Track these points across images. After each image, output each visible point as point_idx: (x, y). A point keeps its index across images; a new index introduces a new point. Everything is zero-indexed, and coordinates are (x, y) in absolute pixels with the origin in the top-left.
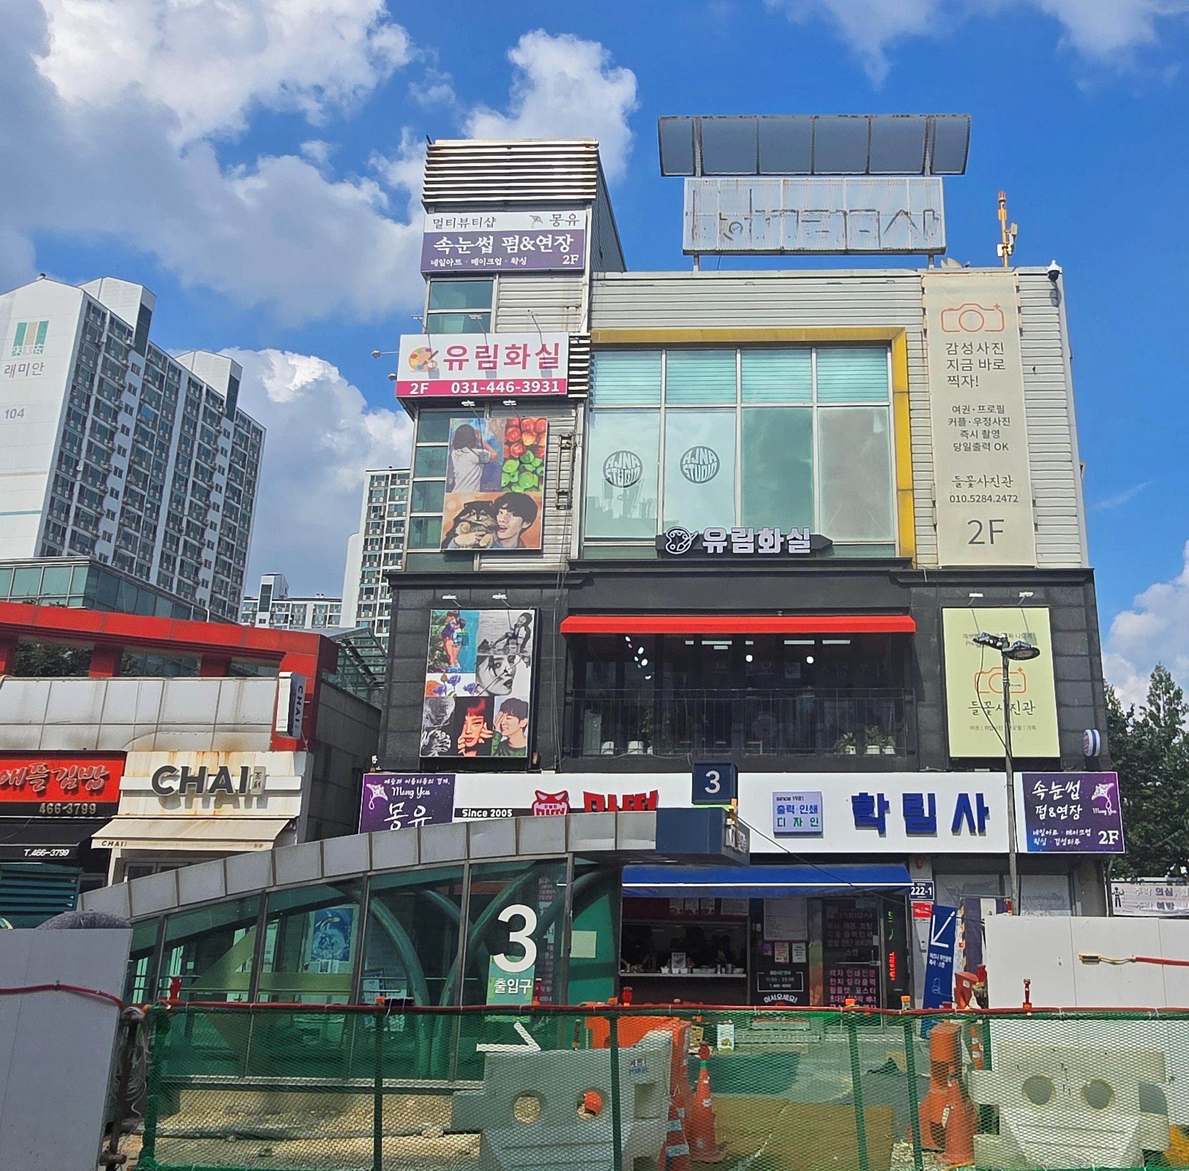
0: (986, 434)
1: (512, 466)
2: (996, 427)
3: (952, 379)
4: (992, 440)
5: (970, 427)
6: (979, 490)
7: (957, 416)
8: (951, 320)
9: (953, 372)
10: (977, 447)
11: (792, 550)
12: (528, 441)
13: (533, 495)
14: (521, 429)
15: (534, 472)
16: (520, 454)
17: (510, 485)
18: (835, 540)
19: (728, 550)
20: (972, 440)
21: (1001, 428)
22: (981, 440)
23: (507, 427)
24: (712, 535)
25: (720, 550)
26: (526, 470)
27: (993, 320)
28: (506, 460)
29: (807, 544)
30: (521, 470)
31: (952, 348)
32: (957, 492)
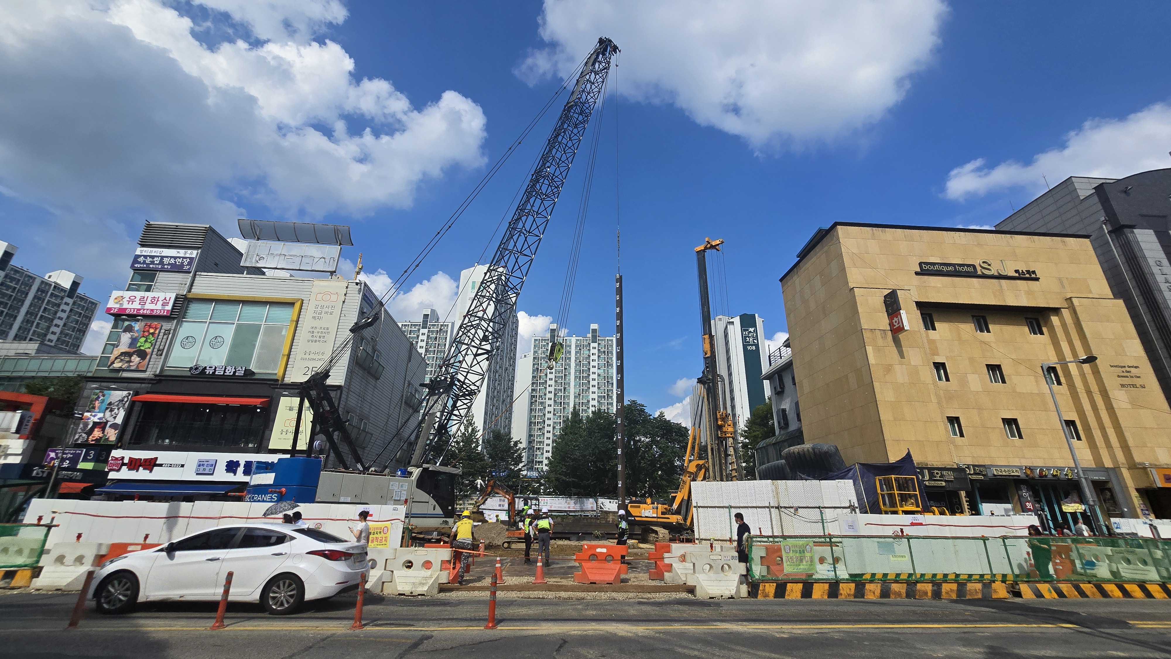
0: (320, 337)
1: (143, 340)
2: (324, 335)
3: (314, 318)
4: (322, 339)
5: (315, 334)
6: (312, 356)
7: (312, 330)
8: (320, 297)
9: (315, 315)
10: (316, 341)
11: (237, 374)
12: (152, 331)
13: (147, 350)
14: (150, 327)
15: (150, 342)
16: (147, 336)
17: (140, 346)
18: (255, 371)
19: (214, 373)
20: (315, 339)
21: (326, 335)
22: (318, 339)
23: (145, 326)
24: (210, 367)
25: (211, 373)
26: (147, 341)
27: (334, 298)
28: (141, 337)
29: (243, 372)
30: (146, 341)
31: (317, 307)
32: (305, 357)
